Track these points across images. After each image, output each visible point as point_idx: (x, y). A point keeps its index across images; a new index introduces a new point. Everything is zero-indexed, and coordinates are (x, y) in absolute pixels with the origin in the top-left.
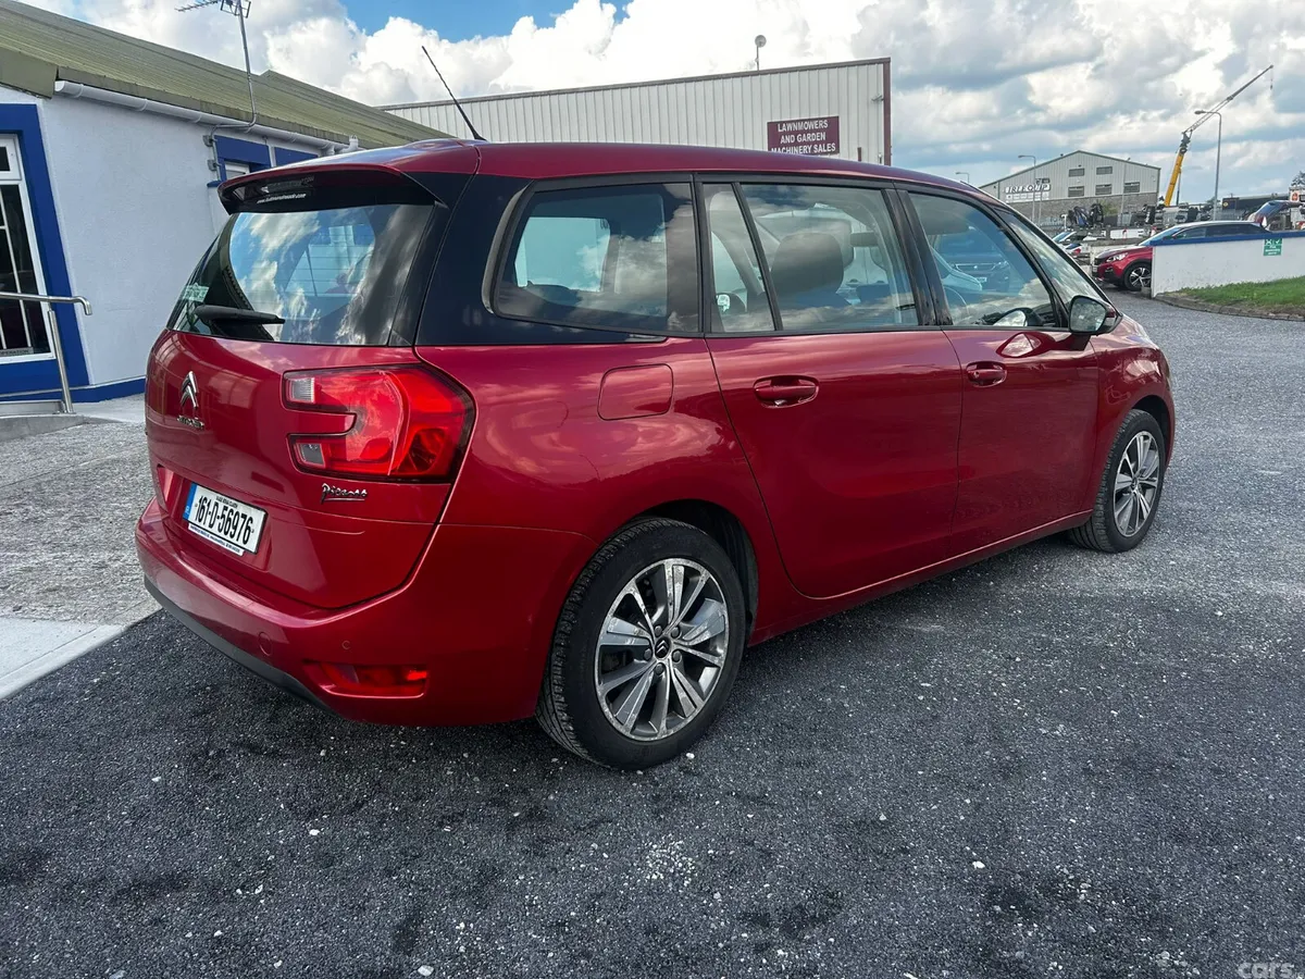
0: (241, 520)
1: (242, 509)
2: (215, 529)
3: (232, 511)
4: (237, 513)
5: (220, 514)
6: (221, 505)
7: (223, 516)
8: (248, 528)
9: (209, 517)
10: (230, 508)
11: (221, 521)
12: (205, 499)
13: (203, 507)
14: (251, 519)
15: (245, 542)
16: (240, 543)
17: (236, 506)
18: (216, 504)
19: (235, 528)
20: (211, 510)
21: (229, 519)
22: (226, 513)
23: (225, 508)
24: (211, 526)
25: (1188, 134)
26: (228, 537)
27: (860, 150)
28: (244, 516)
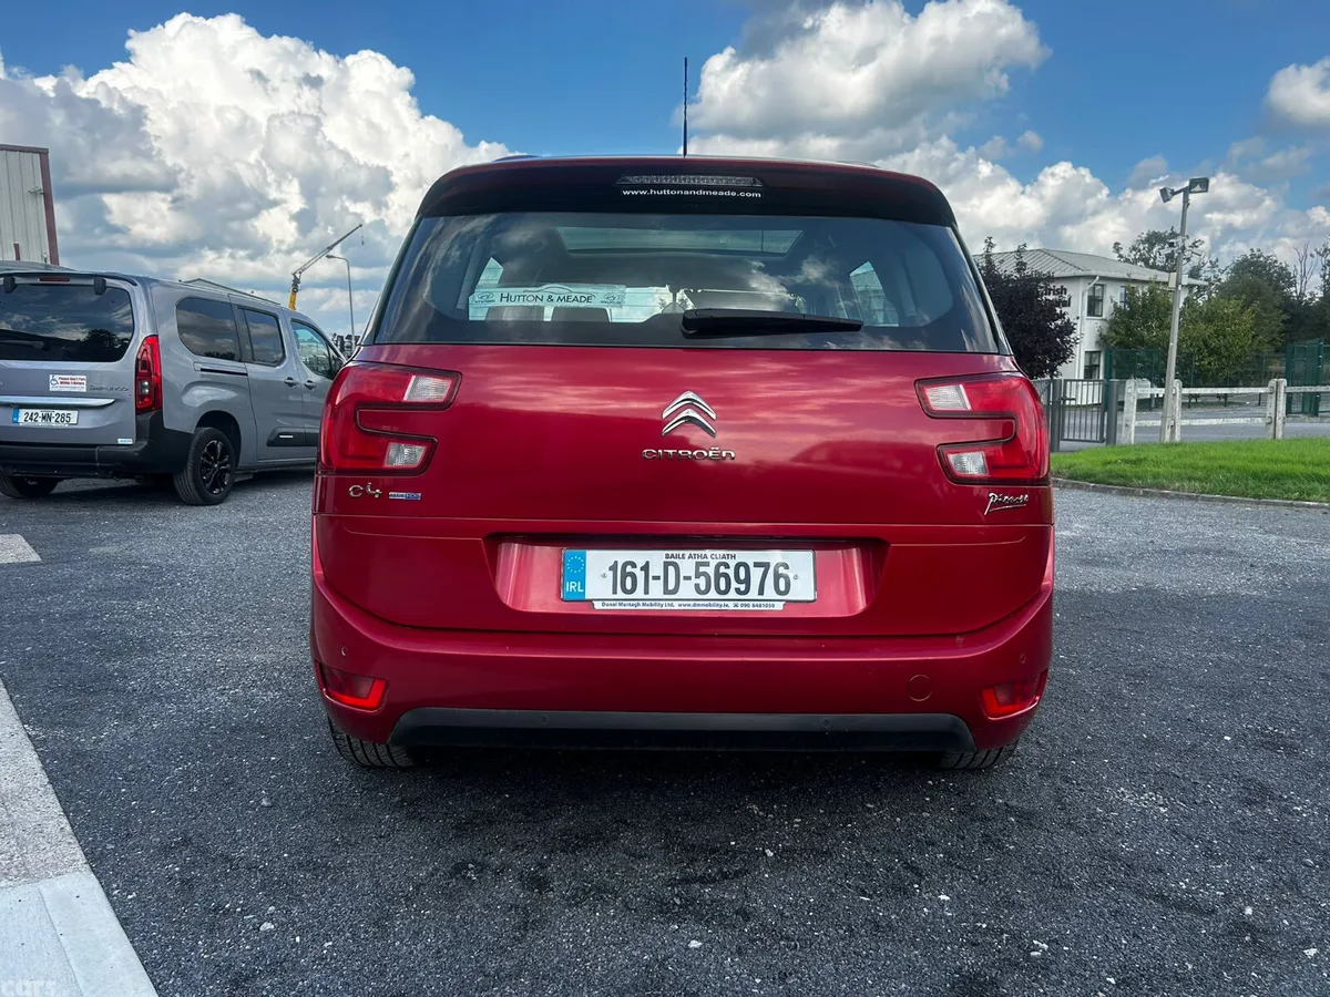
25: (298, 275)
27: (17, 246)
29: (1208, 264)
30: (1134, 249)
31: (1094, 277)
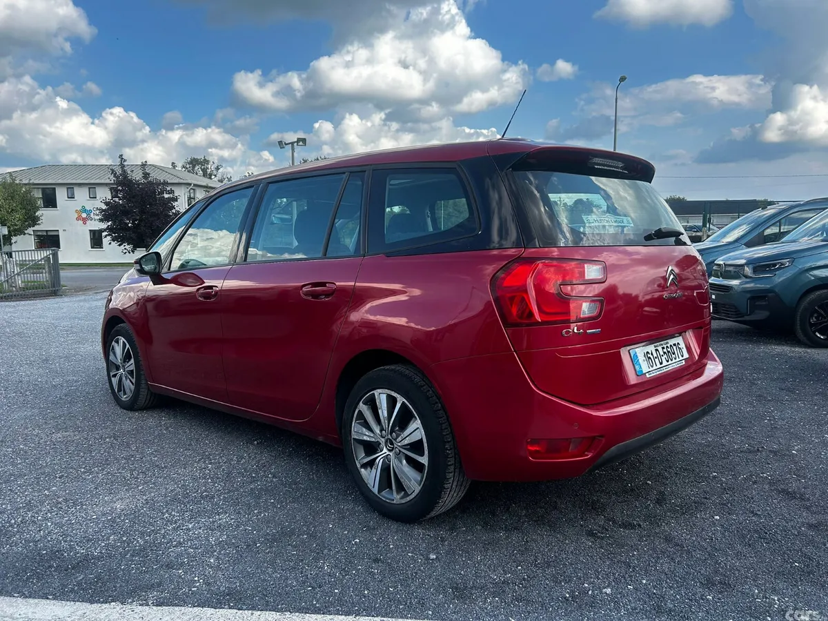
0: (674, 347)
1: (671, 342)
2: (665, 363)
3: (667, 347)
4: (671, 346)
5: (662, 353)
6: (660, 349)
7: (665, 353)
8: (680, 348)
9: (657, 360)
10: (665, 346)
11: (665, 356)
12: (648, 353)
13: (650, 358)
14: (678, 344)
15: (682, 356)
16: (681, 358)
17: (667, 343)
18: (657, 350)
19: (674, 354)
20: (655, 355)
21: (669, 352)
22: (665, 350)
23: (663, 348)
24: (661, 363)
26: (674, 361)
28: (675, 345)
29: (226, 179)
30: (184, 167)
31: (190, 184)
